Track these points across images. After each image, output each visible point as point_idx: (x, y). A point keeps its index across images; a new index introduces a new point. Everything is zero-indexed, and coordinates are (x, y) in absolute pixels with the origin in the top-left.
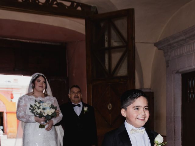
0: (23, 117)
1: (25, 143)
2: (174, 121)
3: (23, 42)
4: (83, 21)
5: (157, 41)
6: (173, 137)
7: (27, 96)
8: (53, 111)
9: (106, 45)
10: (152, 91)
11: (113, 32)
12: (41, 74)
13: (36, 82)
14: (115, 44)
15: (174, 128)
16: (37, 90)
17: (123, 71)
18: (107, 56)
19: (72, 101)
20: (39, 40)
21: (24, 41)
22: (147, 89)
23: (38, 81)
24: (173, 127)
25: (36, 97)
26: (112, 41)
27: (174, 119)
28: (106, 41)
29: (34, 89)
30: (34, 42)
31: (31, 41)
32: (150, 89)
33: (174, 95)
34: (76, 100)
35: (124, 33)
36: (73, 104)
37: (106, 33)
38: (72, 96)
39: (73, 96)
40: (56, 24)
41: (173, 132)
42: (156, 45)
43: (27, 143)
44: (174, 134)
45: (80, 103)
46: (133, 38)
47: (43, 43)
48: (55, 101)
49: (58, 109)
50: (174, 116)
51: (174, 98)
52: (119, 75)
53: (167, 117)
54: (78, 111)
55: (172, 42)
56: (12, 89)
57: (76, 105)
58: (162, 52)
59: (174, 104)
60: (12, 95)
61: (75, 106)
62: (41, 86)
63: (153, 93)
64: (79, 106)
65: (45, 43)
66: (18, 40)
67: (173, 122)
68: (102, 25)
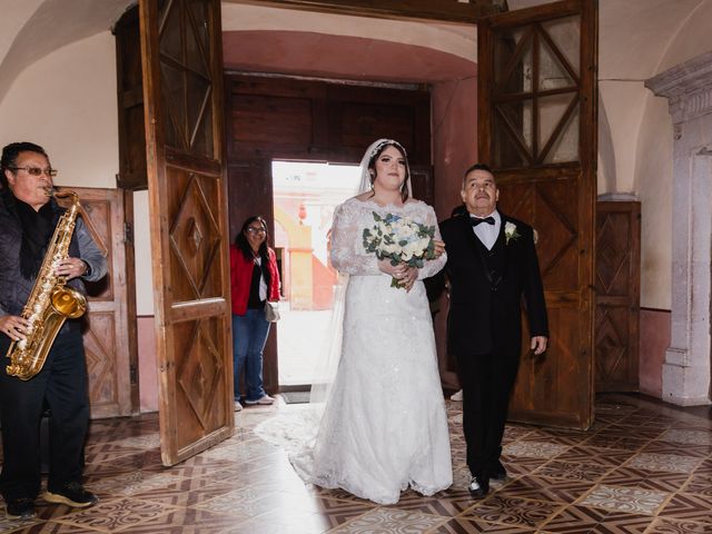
0: (347, 264)
1: (349, 329)
2: (692, 275)
3: (332, 85)
4: (472, 31)
5: (654, 75)
6: (689, 314)
7: (358, 202)
8: (425, 243)
9: (527, 87)
10: (636, 200)
11: (545, 56)
12: (392, 142)
13: (379, 162)
14: (548, 85)
15: (692, 291)
16: (381, 185)
17: (567, 151)
18: (527, 114)
19: (469, 209)
20: (367, 79)
21: (333, 81)
22: (626, 194)
23: (383, 160)
24: (689, 289)
25: (381, 204)
26: (541, 77)
27: (692, 267)
28: (528, 78)
29: (376, 182)
30: (355, 83)
31: (349, 82)
32: (633, 194)
33: (693, 210)
34: (483, 203)
35: (573, 57)
36: (472, 215)
37: (528, 59)
38: (470, 195)
39: (474, 193)
40: (407, 40)
41: (689, 301)
42: (649, 84)
43: (354, 327)
44: (692, 306)
45: (492, 215)
46: (594, 69)
47: (376, 85)
48: (429, 215)
49: (437, 236)
50: (692, 262)
51: (693, 216)
52: (556, 159)
53: (673, 263)
54: (487, 235)
55: (690, 76)
56: (304, 195)
57: (481, 221)
58: (664, 101)
59: (693, 231)
60: (302, 209)
61: (478, 222)
62: (394, 171)
63: (639, 204)
64: (491, 221)
65: (380, 85)
66: (320, 79)
67: (689, 276)
68: (518, 38)
